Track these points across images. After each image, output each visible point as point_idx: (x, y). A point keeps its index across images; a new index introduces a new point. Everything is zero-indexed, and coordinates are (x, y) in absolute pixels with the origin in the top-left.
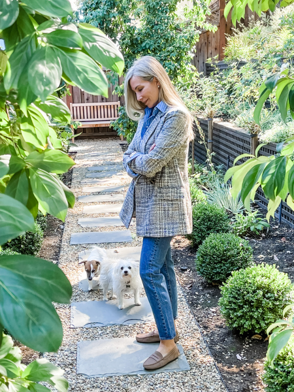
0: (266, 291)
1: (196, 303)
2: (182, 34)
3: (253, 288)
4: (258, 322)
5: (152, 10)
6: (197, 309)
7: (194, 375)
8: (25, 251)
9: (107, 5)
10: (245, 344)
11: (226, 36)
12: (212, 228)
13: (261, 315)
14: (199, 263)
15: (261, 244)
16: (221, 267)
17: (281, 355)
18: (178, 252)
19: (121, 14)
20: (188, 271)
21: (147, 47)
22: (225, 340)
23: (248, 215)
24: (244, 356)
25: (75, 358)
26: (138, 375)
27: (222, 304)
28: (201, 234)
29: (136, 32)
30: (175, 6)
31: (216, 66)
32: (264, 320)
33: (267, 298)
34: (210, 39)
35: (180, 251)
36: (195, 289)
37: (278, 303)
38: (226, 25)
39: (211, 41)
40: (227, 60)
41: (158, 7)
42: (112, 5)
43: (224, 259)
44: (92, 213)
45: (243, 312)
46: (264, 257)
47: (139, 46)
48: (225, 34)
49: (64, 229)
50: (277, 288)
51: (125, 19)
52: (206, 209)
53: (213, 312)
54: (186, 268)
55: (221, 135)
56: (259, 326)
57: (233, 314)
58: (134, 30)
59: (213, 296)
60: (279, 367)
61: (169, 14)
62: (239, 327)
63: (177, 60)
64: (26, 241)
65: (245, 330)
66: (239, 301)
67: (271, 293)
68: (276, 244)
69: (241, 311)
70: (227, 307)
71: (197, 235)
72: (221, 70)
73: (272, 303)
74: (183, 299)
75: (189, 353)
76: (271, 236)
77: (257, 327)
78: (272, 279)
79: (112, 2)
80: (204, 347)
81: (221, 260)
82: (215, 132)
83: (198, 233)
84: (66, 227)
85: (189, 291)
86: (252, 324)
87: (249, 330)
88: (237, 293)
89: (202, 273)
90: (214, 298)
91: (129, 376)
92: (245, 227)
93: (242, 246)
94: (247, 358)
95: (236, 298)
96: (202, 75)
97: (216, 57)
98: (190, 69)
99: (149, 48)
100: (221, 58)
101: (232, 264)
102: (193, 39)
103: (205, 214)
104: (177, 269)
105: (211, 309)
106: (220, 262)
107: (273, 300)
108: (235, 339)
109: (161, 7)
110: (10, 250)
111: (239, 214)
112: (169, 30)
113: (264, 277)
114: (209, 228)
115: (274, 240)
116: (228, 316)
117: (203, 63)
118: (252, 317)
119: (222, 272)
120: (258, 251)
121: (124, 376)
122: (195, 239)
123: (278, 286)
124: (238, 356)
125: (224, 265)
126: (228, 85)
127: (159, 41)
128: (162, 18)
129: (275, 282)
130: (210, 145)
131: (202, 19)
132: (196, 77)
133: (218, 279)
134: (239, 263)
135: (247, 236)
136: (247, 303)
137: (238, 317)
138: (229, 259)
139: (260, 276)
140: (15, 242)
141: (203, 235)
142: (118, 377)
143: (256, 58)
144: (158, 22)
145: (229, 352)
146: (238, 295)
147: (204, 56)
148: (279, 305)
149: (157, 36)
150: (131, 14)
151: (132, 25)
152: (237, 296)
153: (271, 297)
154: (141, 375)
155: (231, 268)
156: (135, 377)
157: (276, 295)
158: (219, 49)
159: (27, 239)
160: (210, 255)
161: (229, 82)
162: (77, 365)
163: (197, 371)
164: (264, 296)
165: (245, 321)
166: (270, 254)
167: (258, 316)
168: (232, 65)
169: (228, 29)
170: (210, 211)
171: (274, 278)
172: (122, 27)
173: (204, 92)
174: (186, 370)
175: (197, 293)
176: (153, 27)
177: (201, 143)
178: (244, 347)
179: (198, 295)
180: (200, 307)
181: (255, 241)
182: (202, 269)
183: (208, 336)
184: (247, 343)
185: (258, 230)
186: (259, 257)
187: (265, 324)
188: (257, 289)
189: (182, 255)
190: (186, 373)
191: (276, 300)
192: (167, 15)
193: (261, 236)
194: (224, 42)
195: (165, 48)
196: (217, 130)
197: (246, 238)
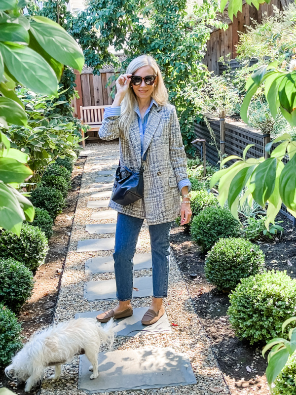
0: (277, 298)
1: (205, 312)
2: (193, 33)
3: (263, 296)
4: (269, 332)
5: (161, 9)
6: (206, 318)
7: (201, 389)
8: (29, 260)
9: (113, 4)
10: (256, 355)
11: (239, 33)
12: (222, 233)
13: (271, 325)
14: (208, 270)
15: (274, 249)
16: (231, 273)
17: (290, 368)
18: (188, 258)
19: (128, 13)
20: (198, 278)
21: (157, 47)
22: (234, 351)
23: (260, 218)
24: (254, 368)
25: (77, 372)
26: (142, 390)
27: (231, 313)
28: (211, 239)
29: (145, 31)
30: (185, 4)
31: (229, 65)
32: (275, 329)
33: (278, 307)
34: (222, 37)
35: (190, 257)
36: (205, 297)
37: (289, 312)
38: (239, 22)
39: (224, 39)
40: (239, 58)
41: (168, 6)
42: (120, 4)
43: (234, 265)
44: (100, 219)
45: (253, 322)
46: (277, 262)
47: (148, 46)
48: (238, 31)
49: (71, 236)
50: (288, 295)
51: (133, 18)
52: (216, 213)
53: (223, 321)
54: (195, 275)
55: (234, 135)
56: (270, 336)
57: (242, 323)
58: (142, 30)
59: (223, 304)
60: (288, 381)
61: (178, 13)
62: (249, 337)
63: (188, 60)
64: (29, 250)
65: (255, 340)
66: (249, 310)
67: (282, 301)
68: (290, 248)
69: (251, 320)
70: (236, 317)
71: (207, 241)
72: (234, 69)
73: (283, 311)
74: (191, 308)
75: (197, 365)
76: (285, 240)
77: (268, 338)
78: (283, 286)
79: (119, 1)
80: (212, 359)
81: (231, 266)
82: (227, 133)
83: (208, 238)
84: (73, 234)
85: (198, 299)
86: (262, 334)
87: (259, 340)
88: (246, 301)
89: (211, 280)
90: (224, 306)
91: (133, 391)
92: (258, 231)
93: (253, 251)
94: (258, 369)
95: (245, 307)
96: (212, 74)
97: (228, 55)
98: (201, 68)
99: (159, 48)
100: (233, 56)
101: (243, 270)
102: (204, 37)
103: (215, 218)
104: (187, 276)
105: (221, 318)
106: (230, 269)
107: (284, 308)
108: (246, 349)
109: (170, 5)
110: (11, 260)
111: (251, 217)
112: (178, 29)
113: (274, 285)
114: (219, 233)
115: (288, 244)
116: (237, 326)
117: (216, 62)
118: (262, 327)
119: (232, 279)
120: (271, 256)
121: (127, 391)
122: (206, 245)
123: (289, 294)
124: (248, 367)
125: (234, 272)
126: (239, 84)
127: (169, 41)
128: (172, 17)
129: (286, 289)
130: (222, 147)
131: (212, 16)
132: (208, 76)
133: (228, 286)
134: (250, 269)
135: (259, 241)
136: (257, 312)
137: (248, 327)
138: (239, 265)
139: (270, 283)
140: (19, 251)
141: (213, 240)
142: (121, 392)
143: (268, 55)
144: (167, 20)
145: (238, 364)
146: (248, 303)
147: (216, 55)
148: (290, 313)
149: (167, 35)
150: (140, 13)
151: (140, 24)
152: (246, 305)
153: (282, 305)
154: (145, 390)
155: (242, 274)
156: (138, 392)
157: (287, 303)
158: (232, 48)
159: (30, 247)
160: (219, 262)
161: (241, 81)
162: (79, 380)
163: (204, 384)
164: (274, 304)
165: (255, 331)
166: (284, 259)
167: (268, 326)
168: (243, 63)
169: (241, 27)
170: (220, 215)
171: (285, 285)
172: (130, 27)
173: (216, 92)
174: (192, 383)
175: (206, 301)
176: (162, 26)
177: (212, 144)
178: (255, 358)
179: (207, 304)
180: (209, 316)
181: (268, 245)
182: (211, 276)
183: (217, 347)
184: (257, 354)
185: (272, 234)
186: (272, 262)
187: (276, 333)
188: (267, 297)
189: (192, 262)
190: (192, 387)
191: (287, 308)
192: (177, 13)
193: (275, 240)
194: (237, 39)
195: (175, 48)
196: (229, 130)
197: (259, 242)
